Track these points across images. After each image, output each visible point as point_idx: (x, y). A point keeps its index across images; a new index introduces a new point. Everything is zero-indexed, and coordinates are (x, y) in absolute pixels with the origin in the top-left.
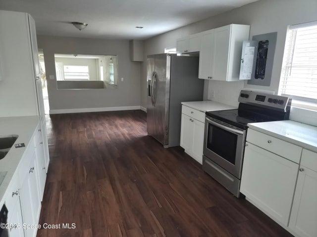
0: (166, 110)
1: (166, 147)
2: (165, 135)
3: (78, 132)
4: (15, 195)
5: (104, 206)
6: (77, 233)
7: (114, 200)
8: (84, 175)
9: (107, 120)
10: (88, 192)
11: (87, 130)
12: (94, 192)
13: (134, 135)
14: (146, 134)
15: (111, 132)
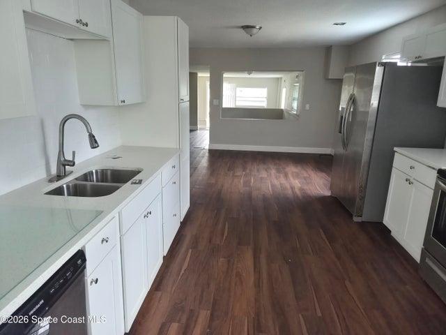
0: (365, 158)
1: (356, 219)
2: (358, 199)
3: (234, 176)
4: (105, 242)
5: (236, 284)
6: (192, 310)
7: (251, 280)
8: (223, 235)
9: (275, 164)
10: (221, 259)
11: (246, 175)
12: (229, 261)
13: (309, 192)
14: (328, 193)
15: (276, 182)
